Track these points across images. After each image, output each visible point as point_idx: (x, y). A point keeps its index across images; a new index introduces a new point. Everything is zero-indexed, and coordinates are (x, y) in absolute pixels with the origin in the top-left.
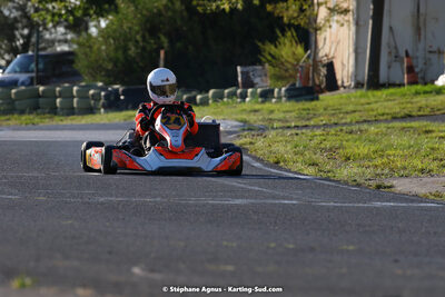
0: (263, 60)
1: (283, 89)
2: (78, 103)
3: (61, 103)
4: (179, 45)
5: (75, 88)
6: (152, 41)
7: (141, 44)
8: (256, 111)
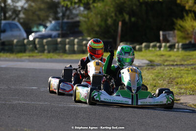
0: (176, 28)
1: (180, 44)
2: (77, 48)
3: (69, 48)
4: (133, 19)
5: (76, 40)
6: (120, 16)
7: (114, 18)
8: (162, 55)
